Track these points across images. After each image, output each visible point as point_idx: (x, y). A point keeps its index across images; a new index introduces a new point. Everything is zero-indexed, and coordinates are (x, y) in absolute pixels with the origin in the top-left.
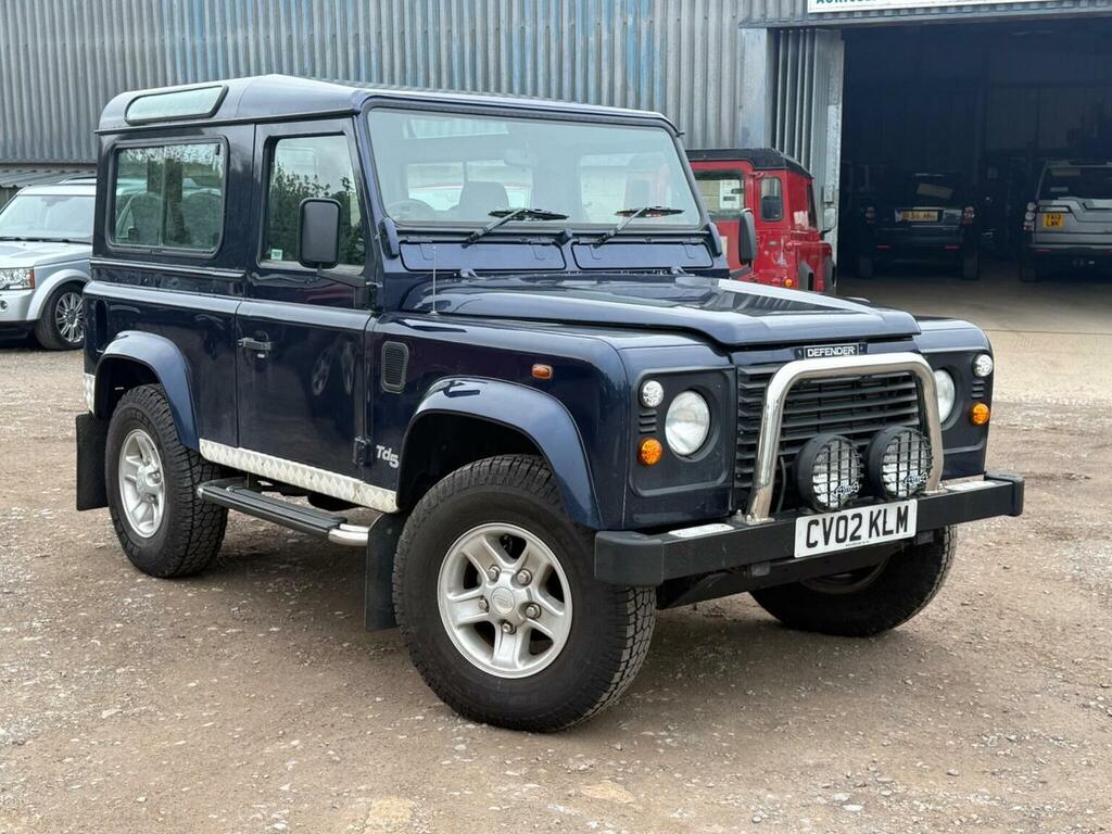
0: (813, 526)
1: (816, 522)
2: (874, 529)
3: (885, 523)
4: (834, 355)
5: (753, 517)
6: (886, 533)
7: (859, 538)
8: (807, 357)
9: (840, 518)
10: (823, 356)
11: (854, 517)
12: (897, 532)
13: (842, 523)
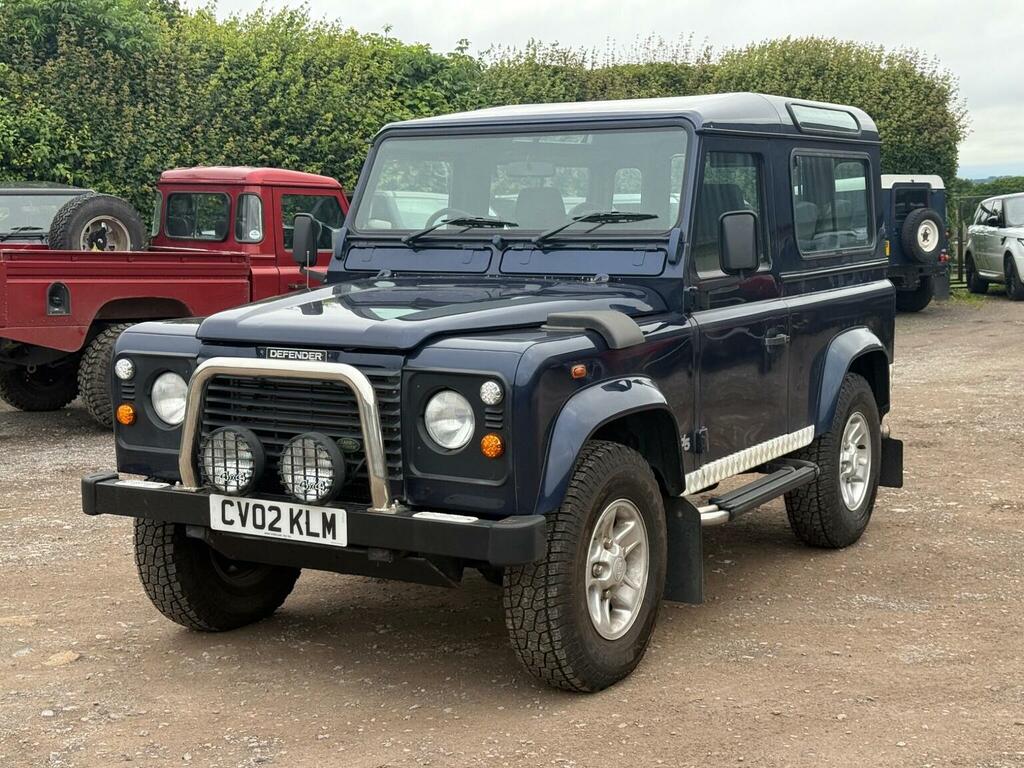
0: (227, 506)
1: (232, 504)
2: (295, 527)
3: (308, 523)
4: (298, 359)
5: (181, 483)
6: (309, 534)
7: (279, 530)
8: (269, 357)
9: (256, 507)
10: (287, 358)
11: (271, 508)
12: (324, 536)
13: (259, 512)
